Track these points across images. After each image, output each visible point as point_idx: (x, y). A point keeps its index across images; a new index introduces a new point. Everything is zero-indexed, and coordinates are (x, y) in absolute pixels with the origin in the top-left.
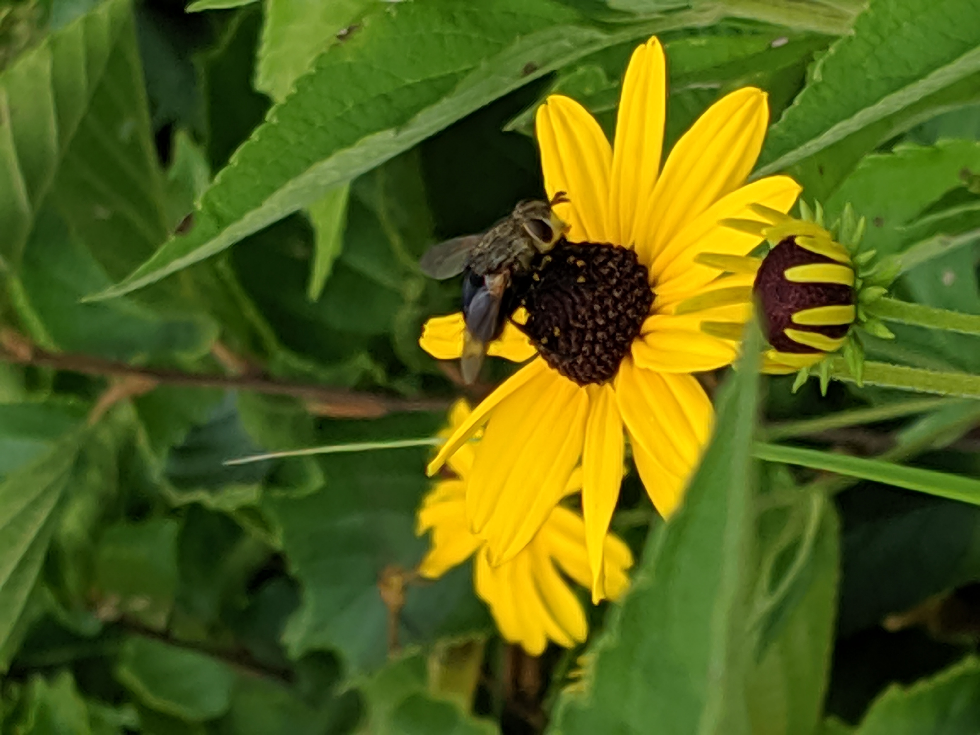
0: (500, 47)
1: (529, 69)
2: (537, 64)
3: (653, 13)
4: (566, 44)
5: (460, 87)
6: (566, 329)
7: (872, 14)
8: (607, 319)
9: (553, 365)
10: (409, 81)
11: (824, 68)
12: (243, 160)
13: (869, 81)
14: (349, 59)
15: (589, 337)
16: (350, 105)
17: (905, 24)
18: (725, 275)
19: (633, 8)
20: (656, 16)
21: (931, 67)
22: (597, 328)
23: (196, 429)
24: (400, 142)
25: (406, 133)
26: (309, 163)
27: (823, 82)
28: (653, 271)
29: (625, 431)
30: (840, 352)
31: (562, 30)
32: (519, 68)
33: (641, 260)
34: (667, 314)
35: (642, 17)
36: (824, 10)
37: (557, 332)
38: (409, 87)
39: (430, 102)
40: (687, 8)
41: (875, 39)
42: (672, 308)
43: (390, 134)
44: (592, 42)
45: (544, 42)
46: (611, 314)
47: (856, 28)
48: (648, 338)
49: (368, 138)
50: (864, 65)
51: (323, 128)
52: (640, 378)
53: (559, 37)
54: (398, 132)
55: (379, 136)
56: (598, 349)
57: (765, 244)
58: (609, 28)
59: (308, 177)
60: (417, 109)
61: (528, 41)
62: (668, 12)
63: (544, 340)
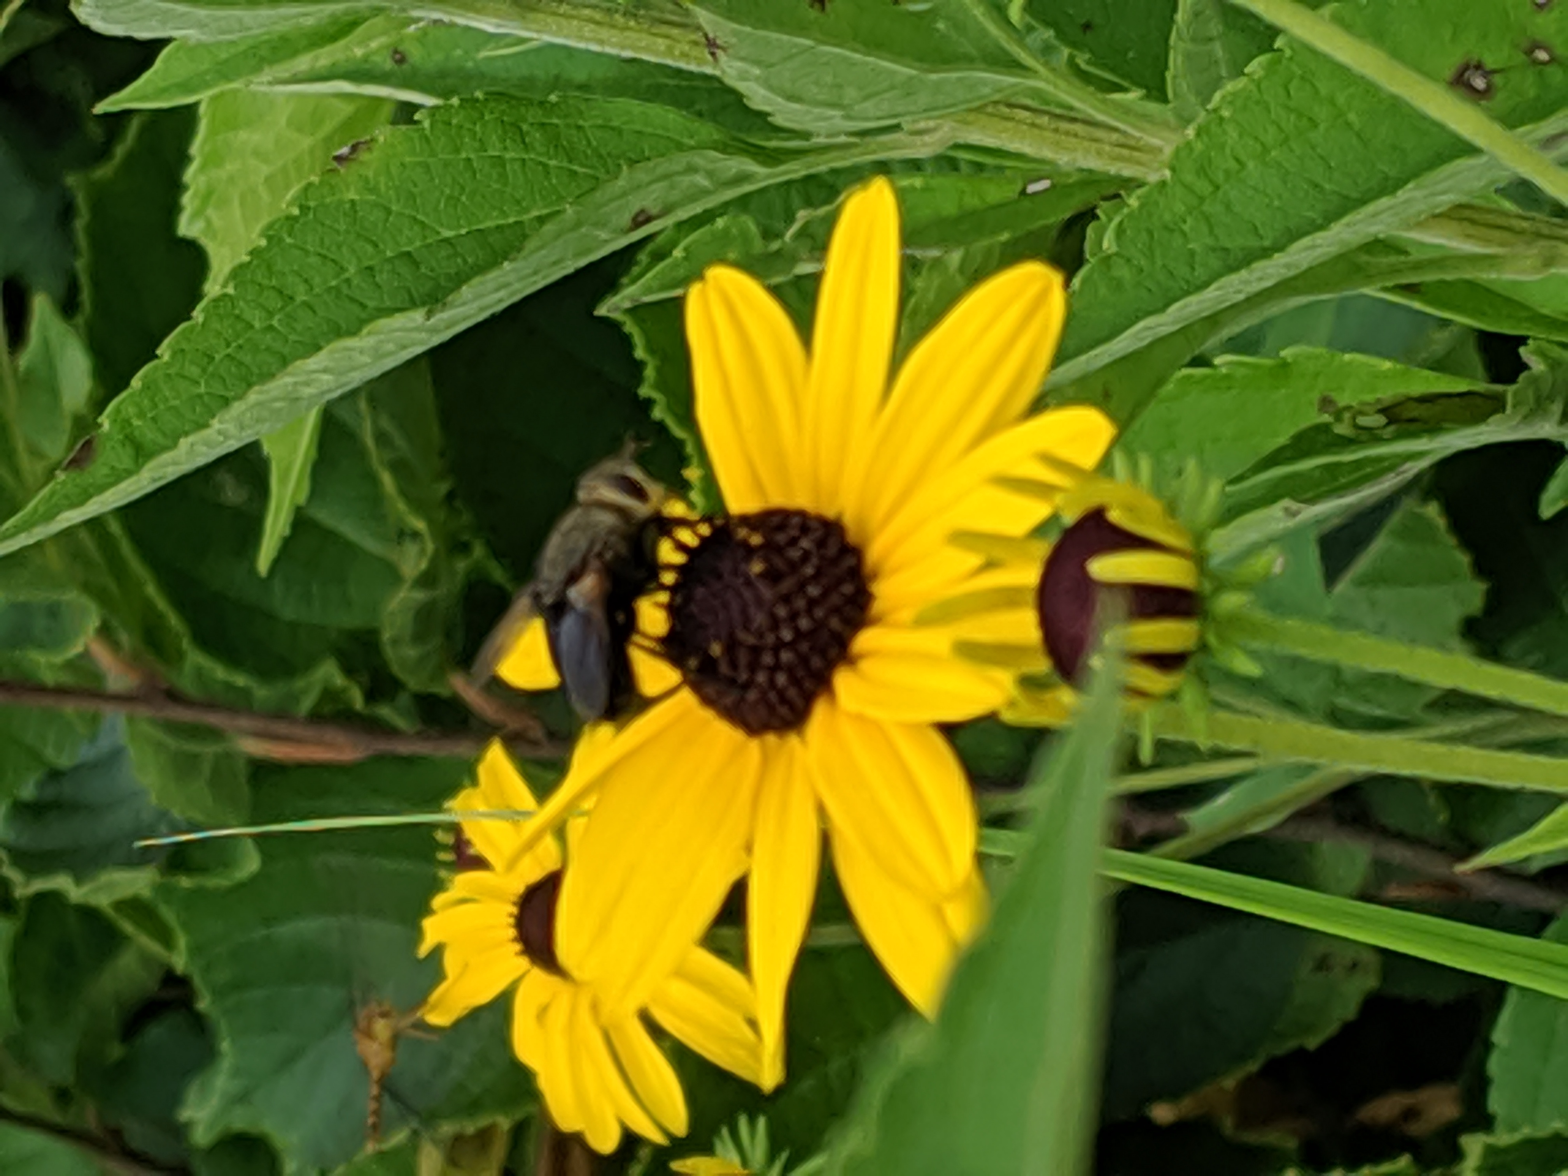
0: (596, 183)
1: (641, 219)
2: (654, 211)
3: (838, 134)
4: (702, 181)
5: (531, 244)
6: (731, 646)
7: (1199, 146)
8: (798, 632)
9: (707, 701)
10: (447, 233)
11: (1120, 232)
12: (178, 352)
13: (1192, 253)
14: (352, 195)
15: (767, 659)
16: (352, 270)
17: (1251, 165)
18: (990, 565)
19: (810, 126)
20: (843, 139)
21: (1293, 235)
22: (779, 646)
23: (55, 775)
24: (434, 330)
25: (442, 316)
26: (285, 362)
27: (1117, 254)
28: (874, 553)
29: (821, 811)
30: (1173, 696)
31: (698, 160)
32: (626, 219)
33: (852, 537)
34: (898, 626)
35: (822, 140)
36: (1115, 136)
37: (716, 649)
38: (447, 241)
39: (480, 269)
40: (897, 128)
41: (1203, 187)
42: (906, 615)
43: (417, 316)
44: (742, 178)
45: (666, 177)
46: (804, 623)
47: (1173, 169)
48: (865, 665)
49: (383, 323)
50: (1186, 228)
51: (306, 305)
52: (848, 730)
53: (691, 169)
54: (429, 315)
55: (399, 320)
56: (781, 679)
57: (1054, 518)
58: (772, 158)
59: (284, 382)
60: (460, 280)
61: (641, 174)
62: (863, 133)
63: (693, 663)
